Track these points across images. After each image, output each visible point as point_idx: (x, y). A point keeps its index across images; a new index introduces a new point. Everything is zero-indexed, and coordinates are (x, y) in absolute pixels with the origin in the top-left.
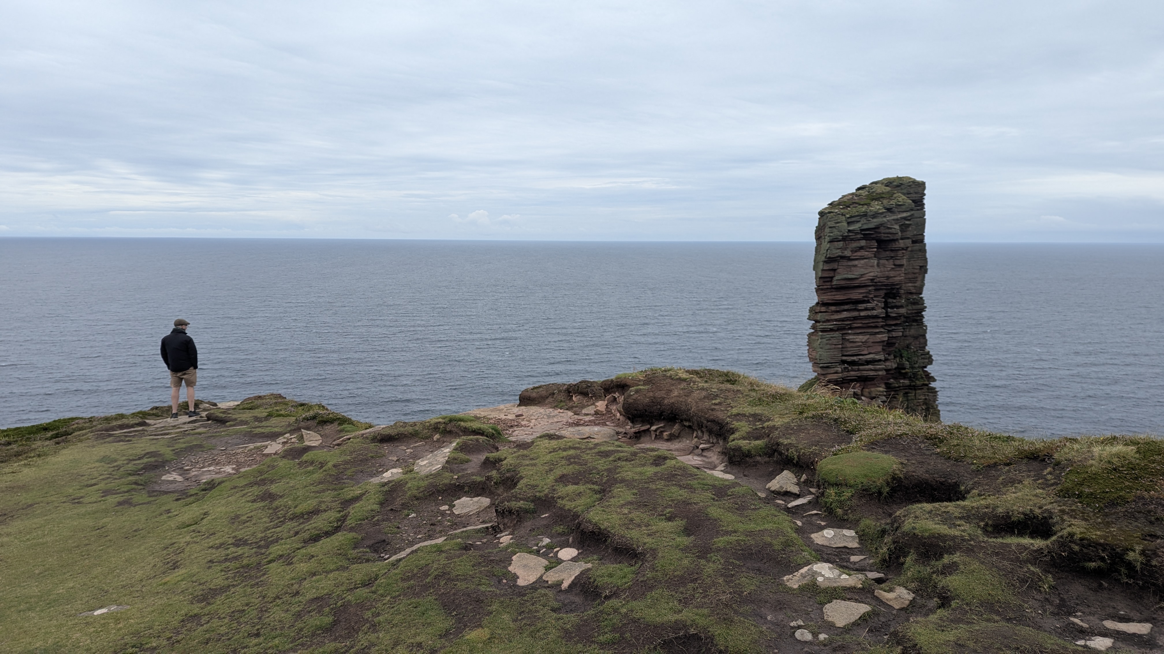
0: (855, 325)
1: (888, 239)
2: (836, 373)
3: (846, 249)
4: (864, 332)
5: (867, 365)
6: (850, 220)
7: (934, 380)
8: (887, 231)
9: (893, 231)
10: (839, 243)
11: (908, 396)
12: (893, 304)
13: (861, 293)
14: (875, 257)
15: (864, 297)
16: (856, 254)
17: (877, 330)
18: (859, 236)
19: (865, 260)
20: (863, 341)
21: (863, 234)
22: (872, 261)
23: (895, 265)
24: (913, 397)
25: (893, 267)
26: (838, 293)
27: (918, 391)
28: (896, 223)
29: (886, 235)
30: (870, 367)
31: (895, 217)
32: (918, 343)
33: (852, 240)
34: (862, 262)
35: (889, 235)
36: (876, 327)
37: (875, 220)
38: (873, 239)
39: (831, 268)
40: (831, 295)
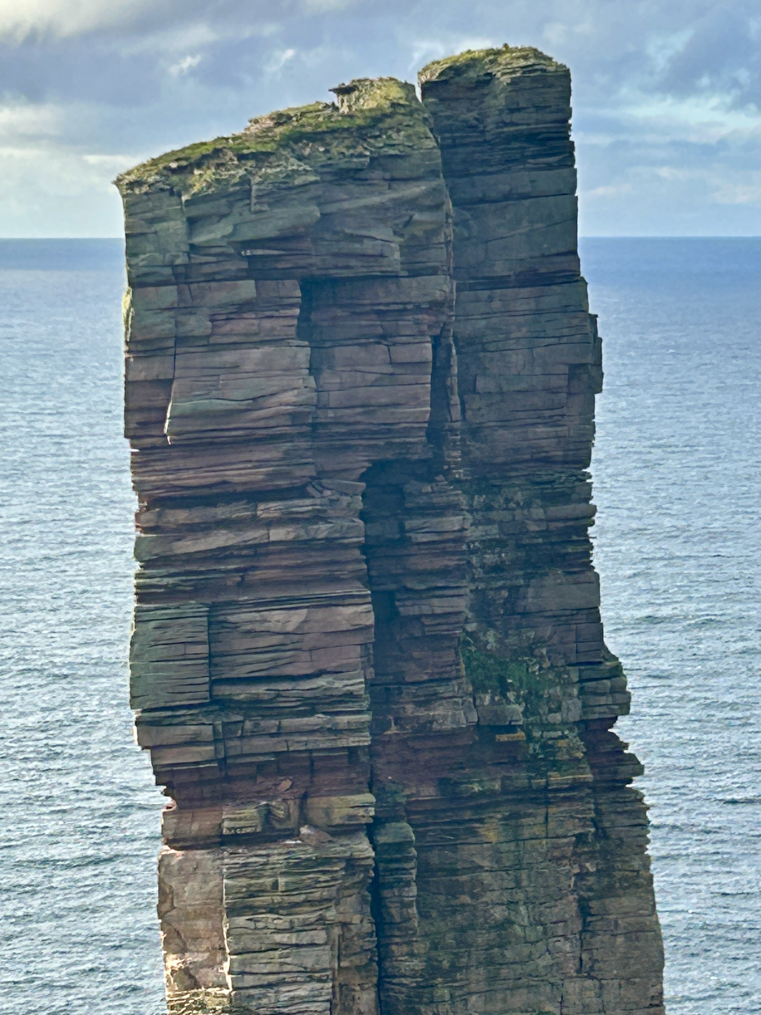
0: (259, 575)
1: (345, 273)
2: (193, 742)
3: (190, 310)
4: (292, 599)
5: (312, 712)
6: (195, 211)
7: (639, 770)
8: (347, 247)
9: (368, 247)
10: (163, 289)
11: (518, 826)
12: (422, 501)
13: (261, 463)
14: (300, 335)
15: (272, 476)
16: (227, 327)
17: (339, 591)
18: (232, 266)
19: (267, 349)
20: (290, 628)
21: (251, 259)
22: (289, 351)
23: (392, 363)
24: (538, 830)
25: (389, 369)
26: (191, 463)
27: (553, 810)
28: (383, 221)
29: (341, 262)
30: (318, 719)
31: (376, 200)
32: (572, 637)
33: (211, 278)
34: (256, 353)
35: (353, 262)
36: (333, 580)
37: (279, 211)
38: (286, 275)
39: (152, 375)
40: (168, 471)
